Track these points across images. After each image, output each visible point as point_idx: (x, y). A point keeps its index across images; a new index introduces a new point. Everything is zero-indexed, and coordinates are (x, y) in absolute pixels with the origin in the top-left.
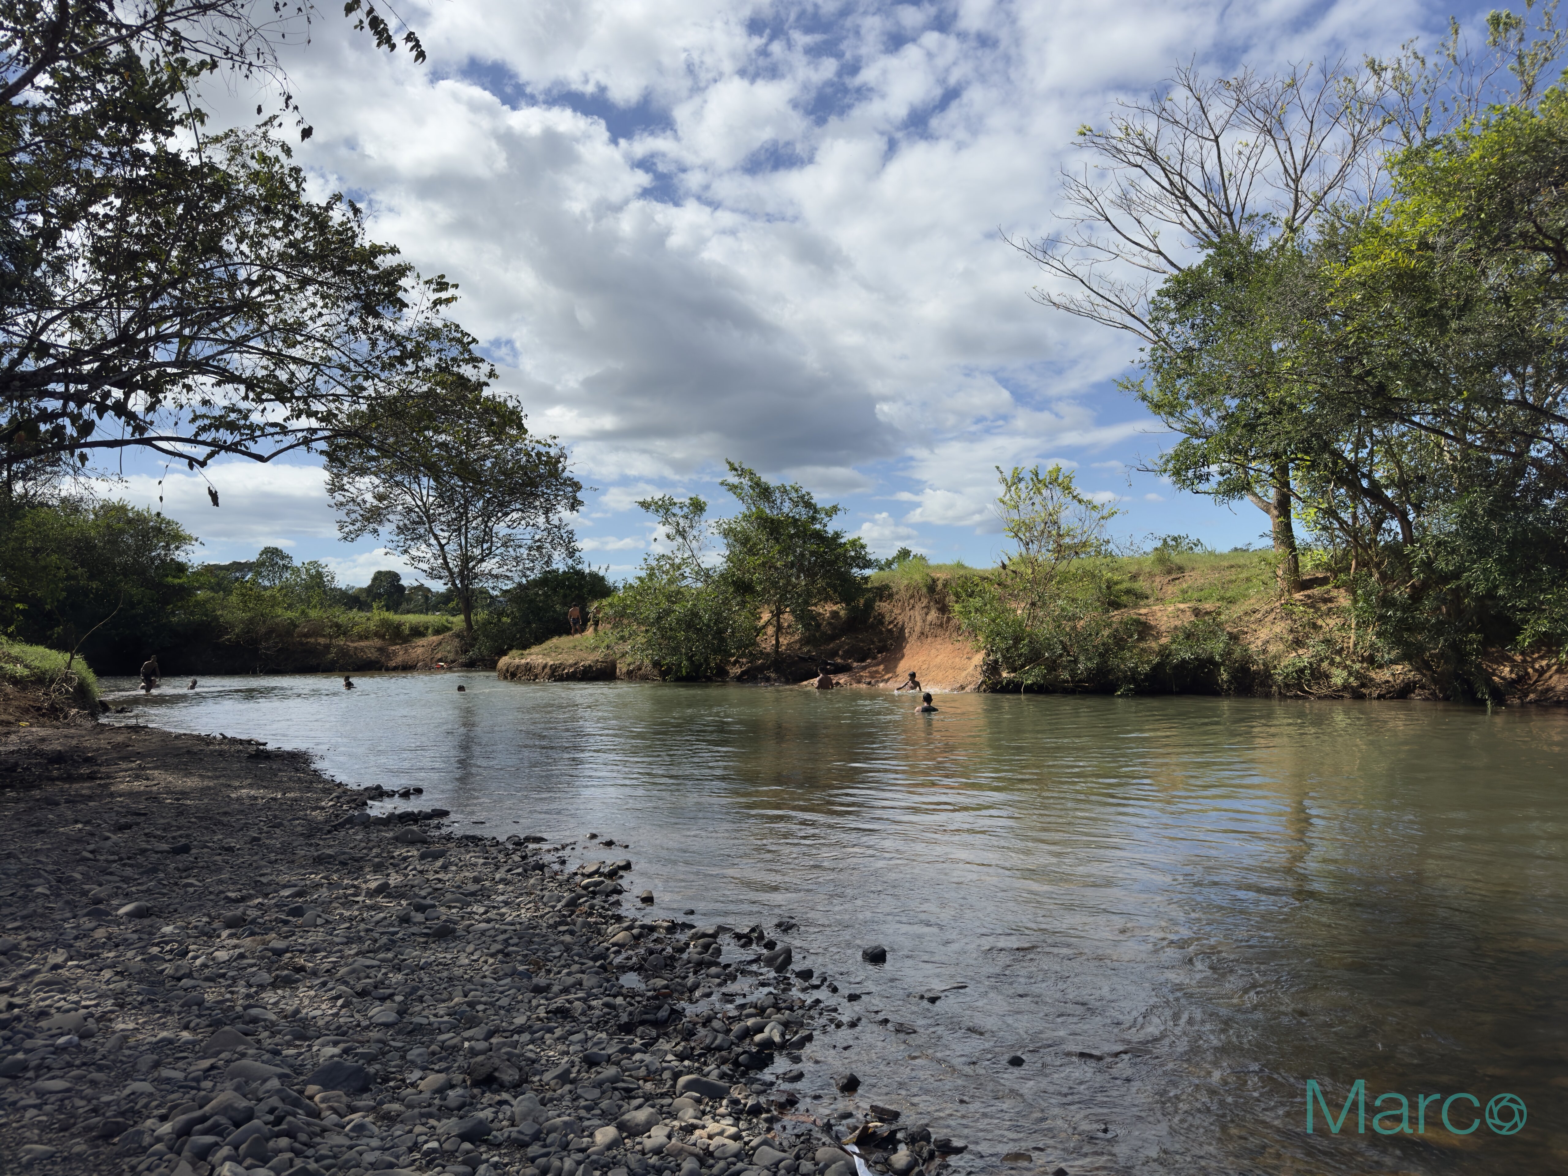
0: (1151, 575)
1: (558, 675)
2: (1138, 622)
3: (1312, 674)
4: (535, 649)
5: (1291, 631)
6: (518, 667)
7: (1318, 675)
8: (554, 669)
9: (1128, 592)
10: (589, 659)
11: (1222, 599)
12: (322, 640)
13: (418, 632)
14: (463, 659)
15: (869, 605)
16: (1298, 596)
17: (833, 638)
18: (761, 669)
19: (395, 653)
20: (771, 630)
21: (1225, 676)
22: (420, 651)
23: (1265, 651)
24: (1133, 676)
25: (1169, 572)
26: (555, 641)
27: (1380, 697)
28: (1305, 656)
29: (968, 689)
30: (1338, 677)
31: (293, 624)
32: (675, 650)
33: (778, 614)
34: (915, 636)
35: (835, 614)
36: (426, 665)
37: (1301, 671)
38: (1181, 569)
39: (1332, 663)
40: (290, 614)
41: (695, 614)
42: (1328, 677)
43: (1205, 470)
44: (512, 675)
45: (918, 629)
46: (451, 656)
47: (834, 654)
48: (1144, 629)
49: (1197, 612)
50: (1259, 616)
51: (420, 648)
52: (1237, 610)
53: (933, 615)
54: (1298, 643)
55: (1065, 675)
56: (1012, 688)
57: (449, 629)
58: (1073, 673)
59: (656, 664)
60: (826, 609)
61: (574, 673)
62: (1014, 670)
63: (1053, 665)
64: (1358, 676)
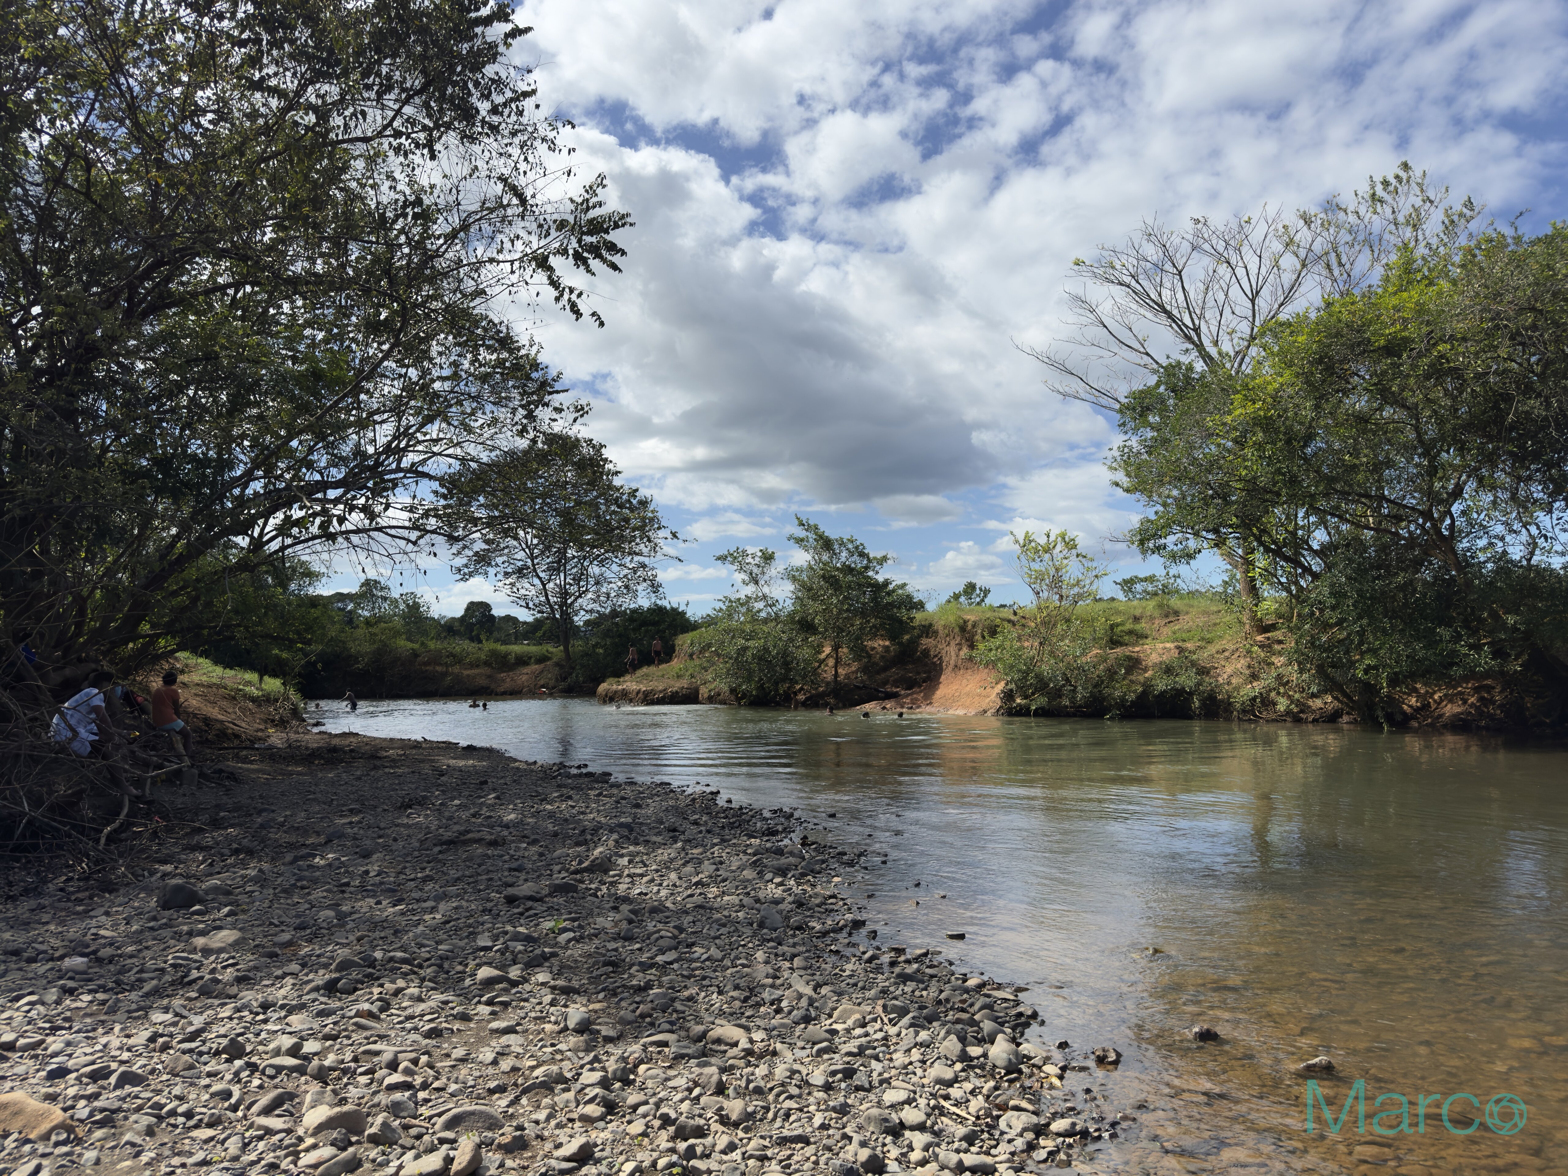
0: (1152, 618)
1: (649, 699)
2: (1129, 658)
3: (1262, 702)
4: (628, 677)
5: (1249, 667)
6: (616, 692)
7: (1266, 702)
8: (646, 694)
9: (1131, 632)
10: (677, 685)
11: (1203, 639)
12: (439, 669)
13: (522, 661)
14: (562, 685)
15: (914, 642)
16: (1259, 638)
17: (885, 669)
18: (822, 695)
19: (503, 681)
20: (831, 662)
21: (1197, 704)
22: (524, 678)
23: (1229, 683)
24: (1122, 703)
25: (1167, 616)
26: (645, 670)
27: (1315, 721)
28: (1258, 687)
29: (989, 714)
30: (1282, 704)
31: (415, 654)
32: (749, 679)
33: (836, 648)
34: (950, 668)
35: (887, 648)
36: (530, 691)
37: (1254, 699)
38: (1176, 613)
39: (1279, 693)
40: (410, 645)
41: (766, 650)
42: (1275, 704)
43: (1163, 541)
44: (610, 698)
45: (952, 662)
46: (552, 683)
47: (885, 683)
48: (1134, 664)
49: (1181, 650)
50: (1227, 654)
51: (524, 676)
52: (1212, 649)
53: (965, 651)
54: (1254, 677)
55: (1066, 702)
56: (1023, 712)
57: (549, 659)
58: (1073, 700)
59: (733, 691)
60: (879, 644)
61: (663, 698)
62: (1026, 697)
63: (1058, 693)
64: (1298, 703)
